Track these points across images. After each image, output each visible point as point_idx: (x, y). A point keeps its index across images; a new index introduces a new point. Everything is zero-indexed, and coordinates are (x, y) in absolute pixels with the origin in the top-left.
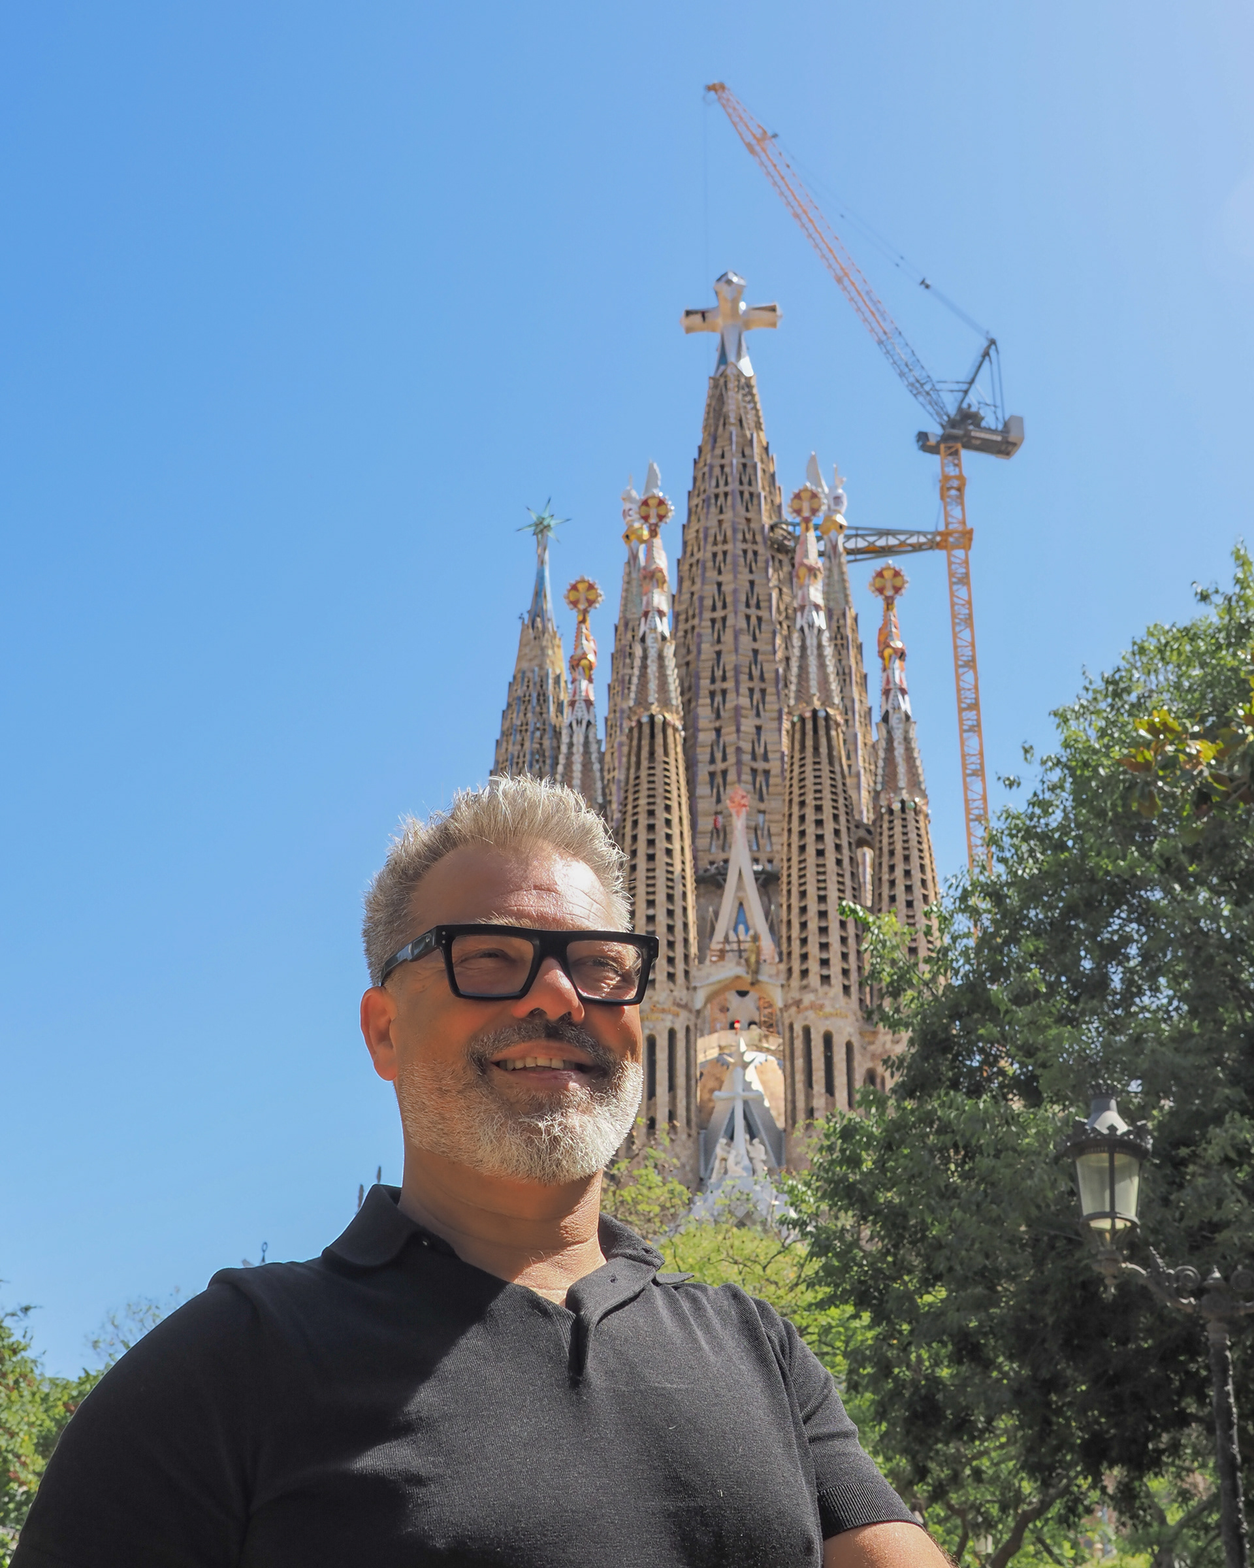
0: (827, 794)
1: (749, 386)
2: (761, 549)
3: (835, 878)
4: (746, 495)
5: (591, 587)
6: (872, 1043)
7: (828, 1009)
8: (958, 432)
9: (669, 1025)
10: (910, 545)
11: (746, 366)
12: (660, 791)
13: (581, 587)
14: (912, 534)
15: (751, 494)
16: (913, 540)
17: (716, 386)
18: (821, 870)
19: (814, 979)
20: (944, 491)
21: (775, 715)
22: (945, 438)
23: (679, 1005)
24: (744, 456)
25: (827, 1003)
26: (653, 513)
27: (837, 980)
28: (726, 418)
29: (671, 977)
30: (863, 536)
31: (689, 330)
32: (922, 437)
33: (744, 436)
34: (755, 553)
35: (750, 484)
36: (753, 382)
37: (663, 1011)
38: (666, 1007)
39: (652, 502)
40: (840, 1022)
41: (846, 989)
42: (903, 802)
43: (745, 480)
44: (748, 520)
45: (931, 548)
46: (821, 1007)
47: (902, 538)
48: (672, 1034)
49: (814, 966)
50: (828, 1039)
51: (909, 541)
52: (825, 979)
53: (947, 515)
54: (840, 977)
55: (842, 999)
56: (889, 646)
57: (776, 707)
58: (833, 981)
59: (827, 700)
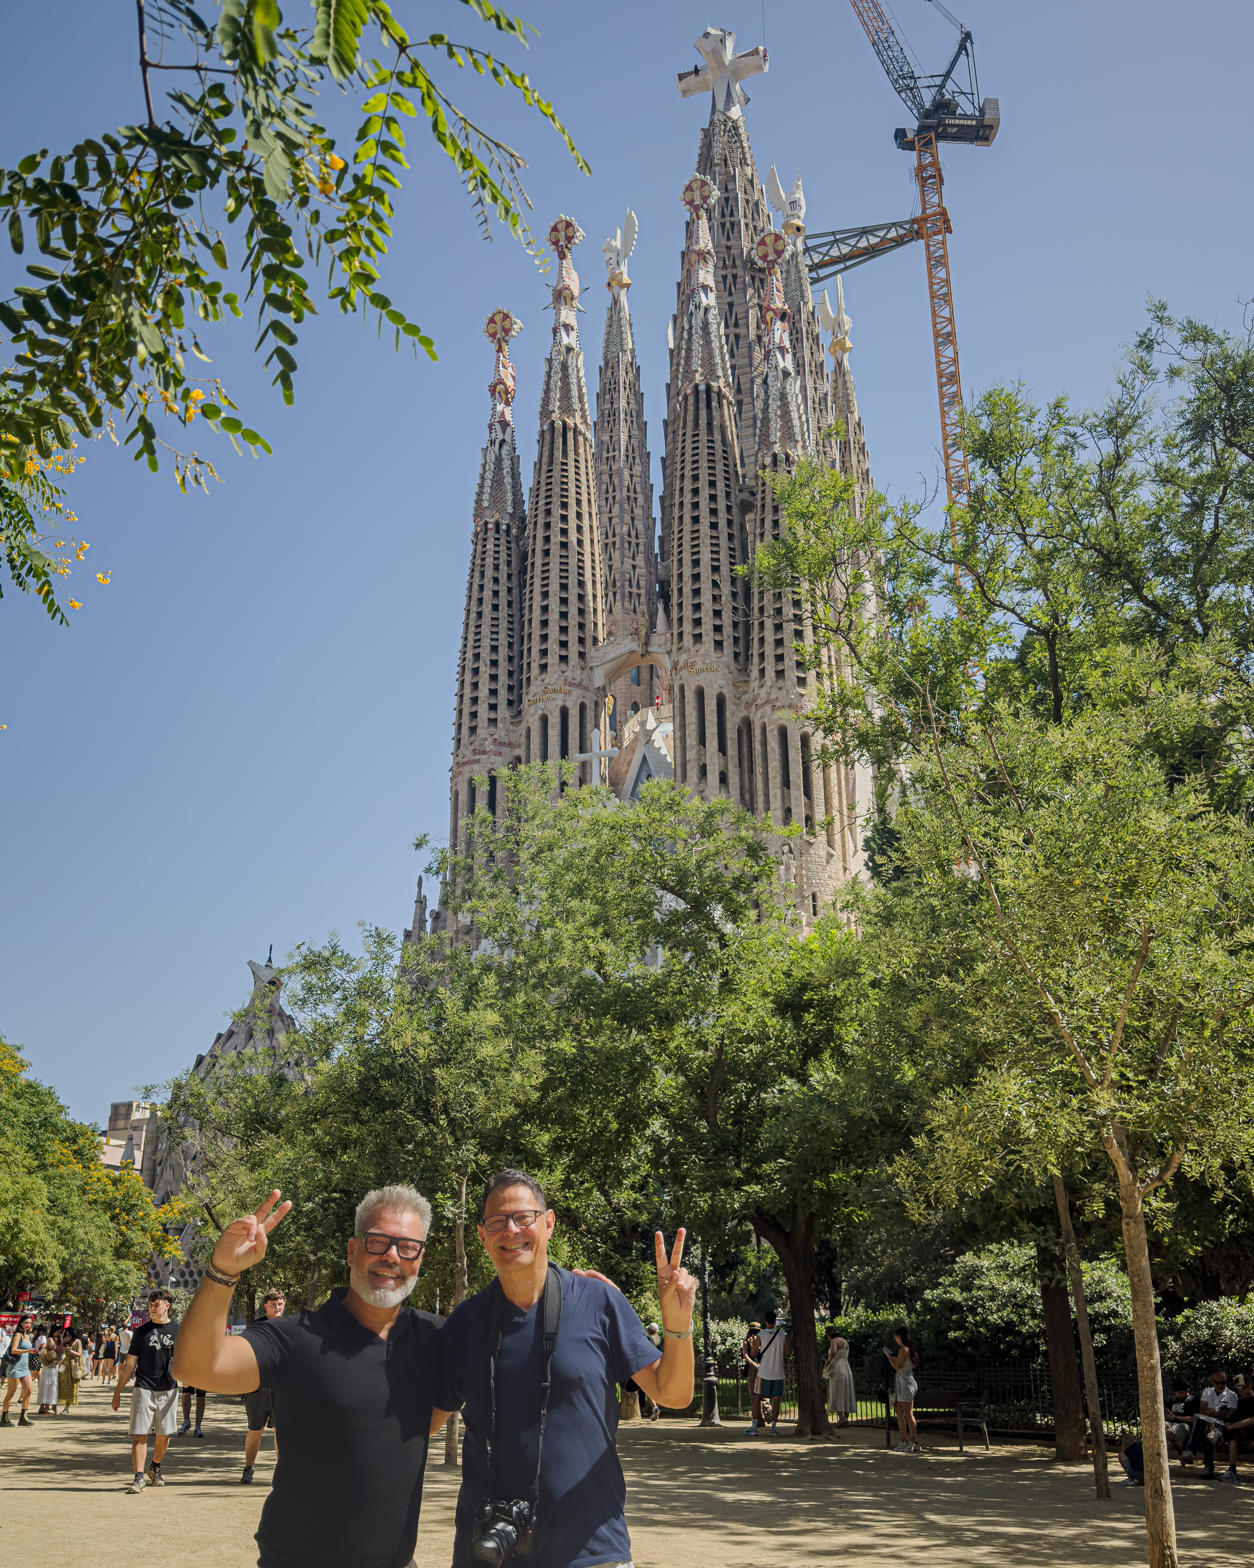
0: (704, 463)
1: (736, 128)
2: (740, 272)
3: (708, 541)
4: (728, 225)
5: (506, 317)
6: (745, 693)
7: (699, 665)
8: (933, 122)
9: (560, 703)
10: (892, 240)
11: (735, 112)
12: (557, 490)
13: (498, 318)
14: (889, 227)
15: (733, 224)
16: (892, 234)
17: (706, 136)
18: (695, 536)
19: (688, 640)
20: (923, 181)
21: (750, 422)
22: (922, 129)
23: (570, 684)
24: (727, 190)
25: (698, 659)
26: (562, 236)
27: (709, 637)
28: (712, 159)
29: (564, 659)
30: (842, 241)
31: (685, 93)
32: (900, 134)
33: (728, 172)
34: (735, 277)
35: (732, 215)
36: (740, 123)
37: (555, 691)
38: (557, 687)
39: (561, 226)
40: (711, 676)
41: (719, 644)
42: (775, 456)
43: (727, 212)
44: (728, 248)
45: (912, 239)
46: (693, 664)
47: (881, 233)
48: (564, 713)
49: (688, 628)
50: (700, 694)
51: (889, 236)
52: (698, 638)
53: (924, 202)
54: (712, 633)
55: (713, 655)
56: (769, 309)
57: (751, 415)
58: (704, 638)
59: (710, 373)
